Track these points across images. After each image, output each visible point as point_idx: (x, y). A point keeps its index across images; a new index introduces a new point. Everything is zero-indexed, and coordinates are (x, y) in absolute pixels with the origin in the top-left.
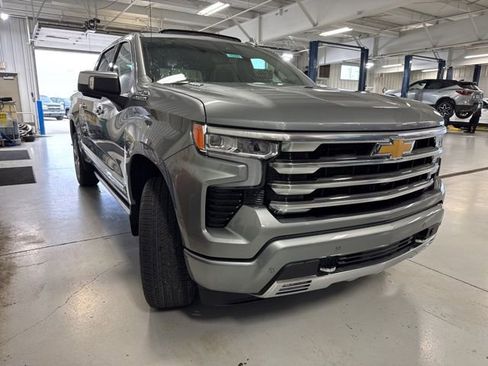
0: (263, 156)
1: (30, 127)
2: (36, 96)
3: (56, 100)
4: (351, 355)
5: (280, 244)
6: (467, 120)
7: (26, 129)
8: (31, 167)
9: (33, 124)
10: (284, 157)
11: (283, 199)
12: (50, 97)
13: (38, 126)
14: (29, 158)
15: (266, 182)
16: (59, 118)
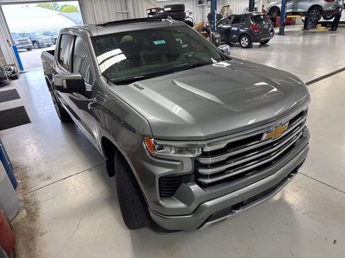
0: (191, 156)
1: (12, 68)
2: (10, 41)
3: (23, 35)
4: (253, 250)
5: (208, 204)
6: (332, 20)
7: (10, 70)
8: (23, 107)
9: (13, 65)
10: (205, 155)
11: (206, 176)
12: (18, 33)
13: (17, 65)
14: (19, 98)
15: (195, 168)
16: (29, 49)
